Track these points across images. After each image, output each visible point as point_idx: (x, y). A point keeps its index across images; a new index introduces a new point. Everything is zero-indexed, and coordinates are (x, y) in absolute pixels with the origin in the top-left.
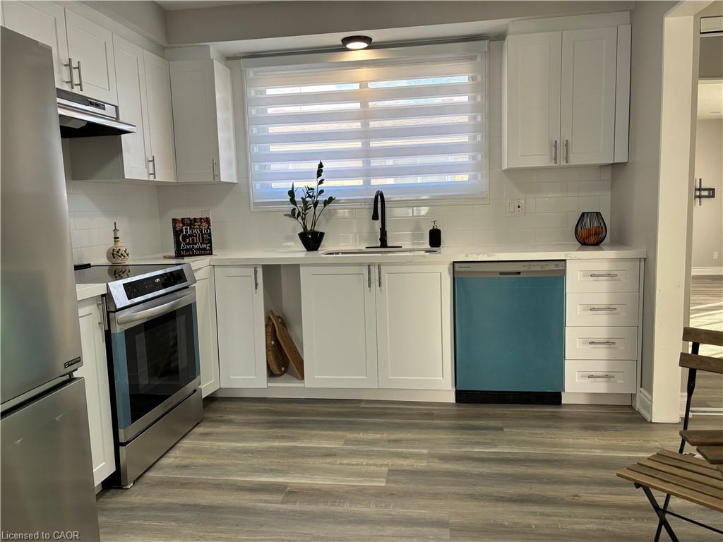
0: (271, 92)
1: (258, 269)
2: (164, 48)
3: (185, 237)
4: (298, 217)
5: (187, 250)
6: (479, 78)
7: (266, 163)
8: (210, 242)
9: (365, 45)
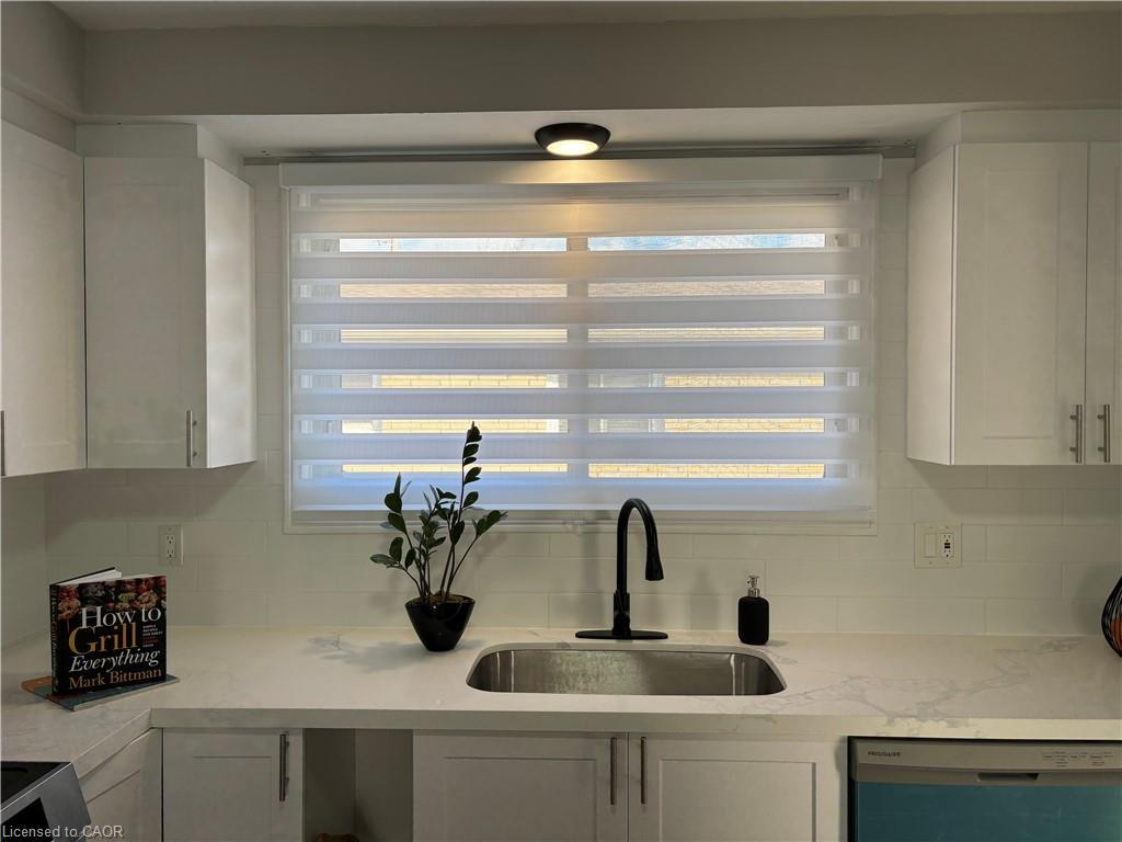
0: (351, 245)
1: (291, 739)
2: (75, 123)
3: (84, 639)
4: (408, 563)
5: (90, 674)
6: (855, 240)
7: (330, 417)
8: (160, 644)
9: (589, 147)
